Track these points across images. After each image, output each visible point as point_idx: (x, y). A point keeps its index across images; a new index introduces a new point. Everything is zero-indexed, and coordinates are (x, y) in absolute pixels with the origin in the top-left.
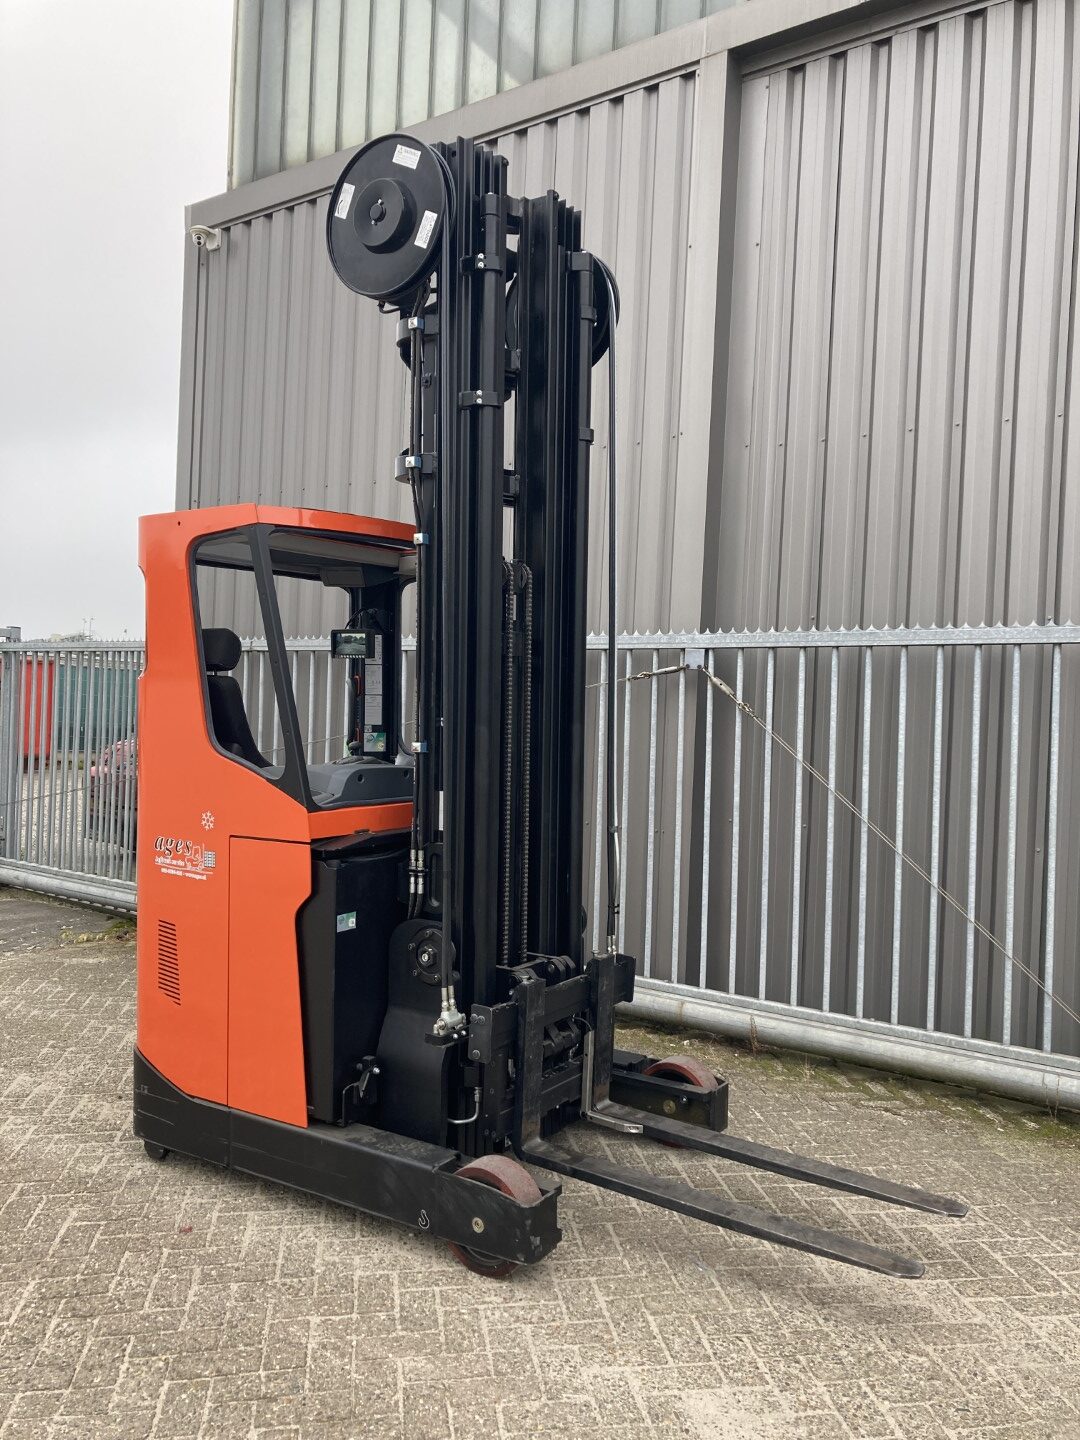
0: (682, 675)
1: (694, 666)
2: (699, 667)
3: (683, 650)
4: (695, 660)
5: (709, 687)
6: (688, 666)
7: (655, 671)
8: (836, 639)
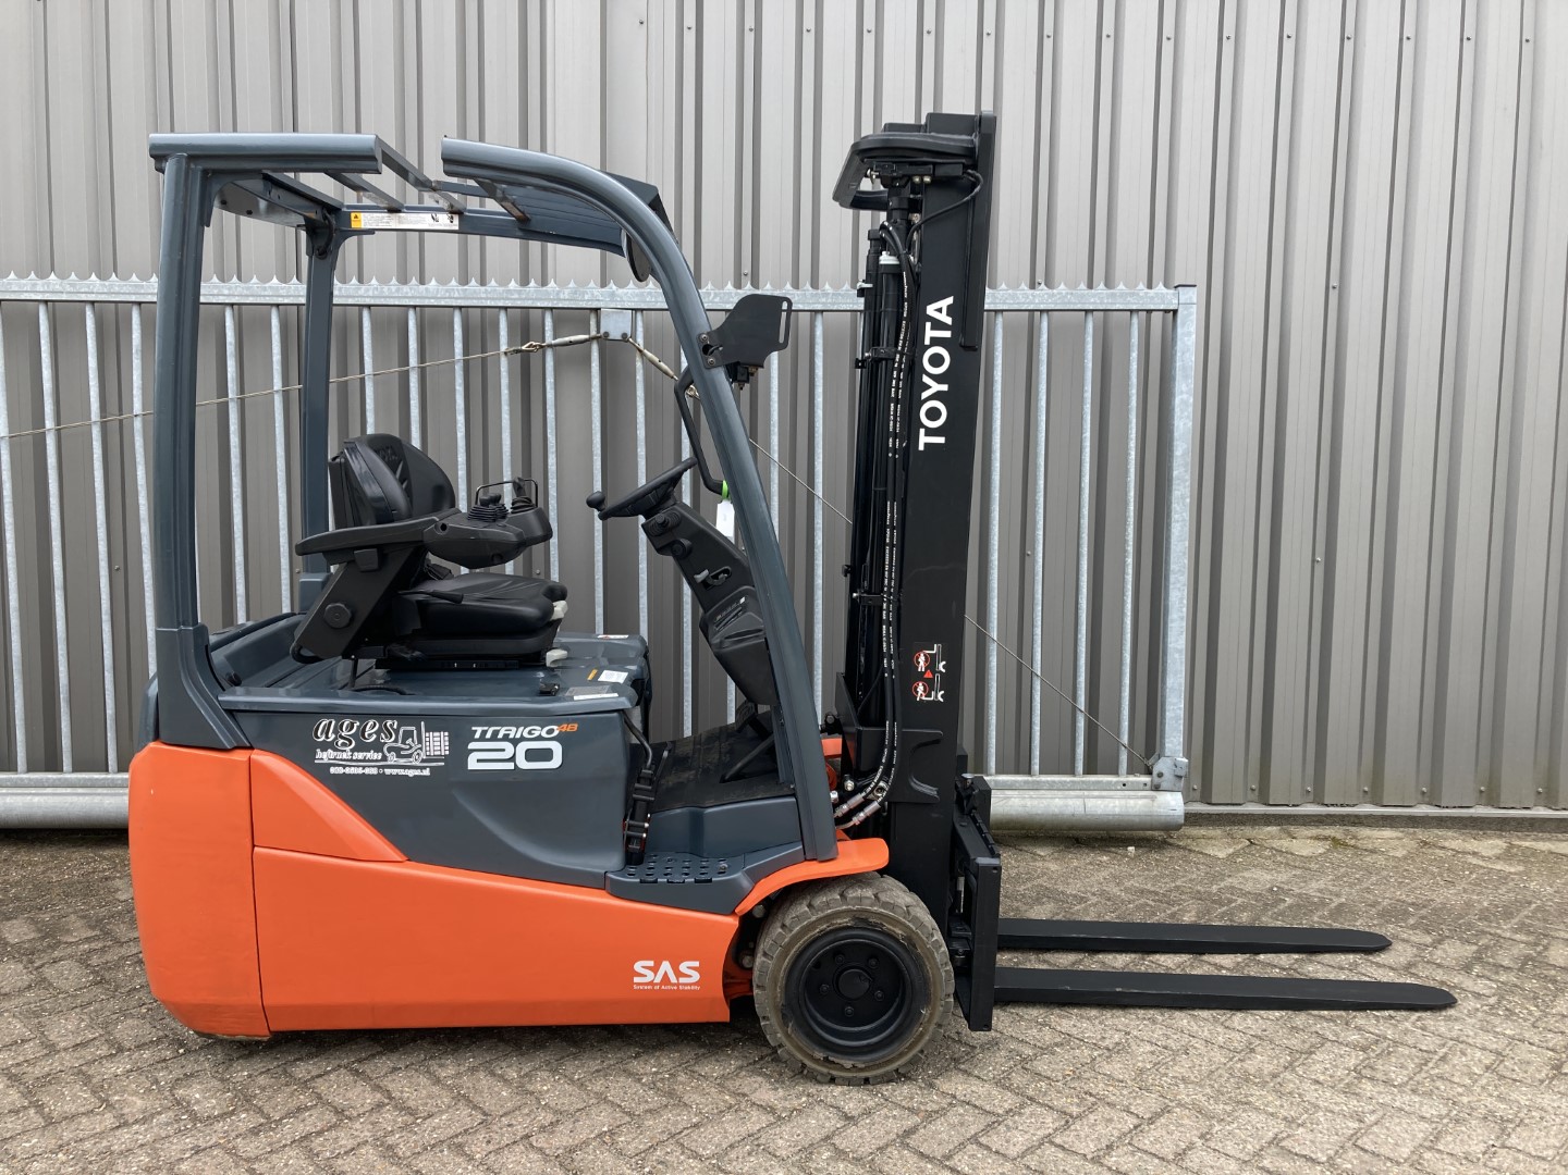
0: (595, 348)
1: (615, 334)
2: (624, 335)
3: (596, 310)
4: (615, 326)
5: (639, 364)
6: (606, 334)
7: (549, 339)
8: (824, 300)
